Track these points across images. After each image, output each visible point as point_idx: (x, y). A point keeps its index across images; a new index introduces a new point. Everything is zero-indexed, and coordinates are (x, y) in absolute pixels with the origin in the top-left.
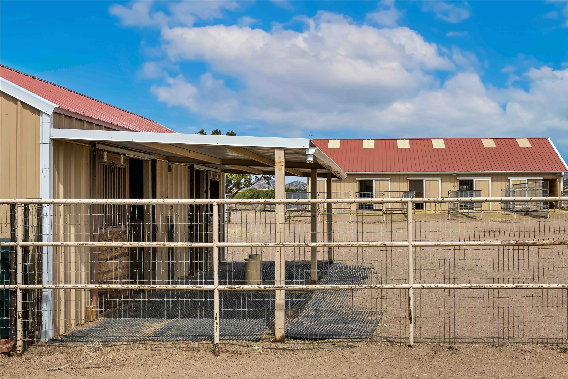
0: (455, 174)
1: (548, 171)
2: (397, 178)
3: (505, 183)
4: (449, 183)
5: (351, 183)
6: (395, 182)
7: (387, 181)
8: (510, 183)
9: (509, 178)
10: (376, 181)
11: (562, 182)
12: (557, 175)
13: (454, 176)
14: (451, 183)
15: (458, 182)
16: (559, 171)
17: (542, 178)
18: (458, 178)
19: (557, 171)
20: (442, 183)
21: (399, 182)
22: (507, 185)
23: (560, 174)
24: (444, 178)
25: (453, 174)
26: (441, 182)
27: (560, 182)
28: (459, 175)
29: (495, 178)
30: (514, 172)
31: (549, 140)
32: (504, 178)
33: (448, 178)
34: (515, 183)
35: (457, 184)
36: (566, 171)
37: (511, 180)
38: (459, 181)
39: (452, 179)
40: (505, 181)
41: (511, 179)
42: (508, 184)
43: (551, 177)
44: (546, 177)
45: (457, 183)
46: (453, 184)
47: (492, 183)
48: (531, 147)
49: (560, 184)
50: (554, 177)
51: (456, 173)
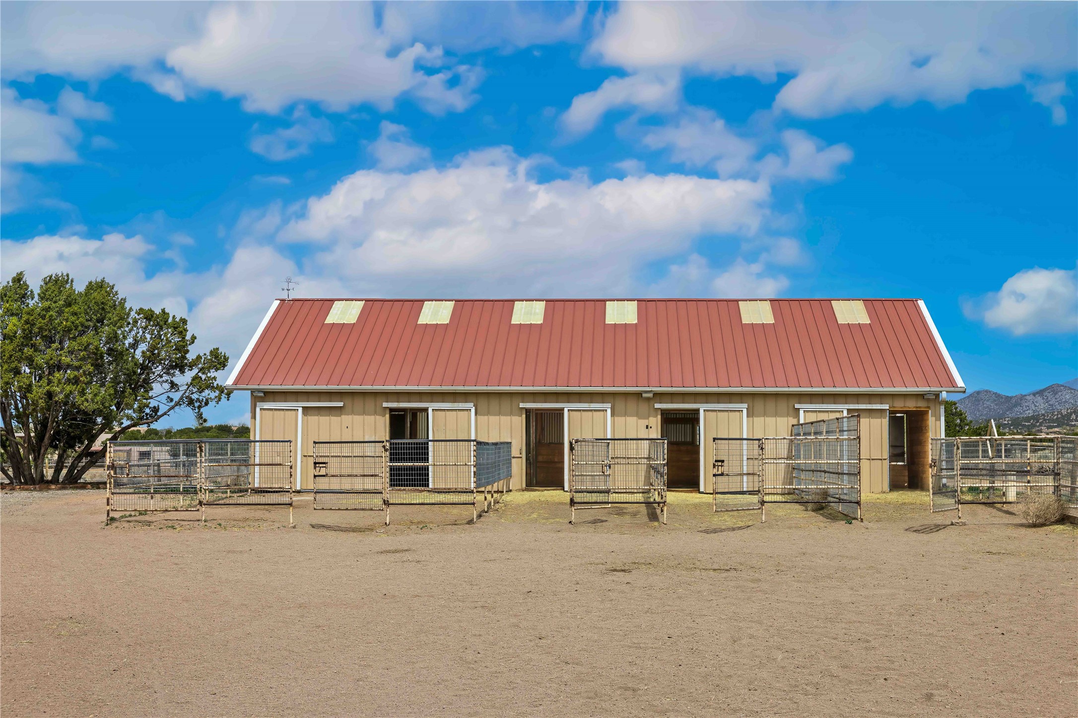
0: (651, 395)
1: (904, 389)
2: (494, 403)
3: (786, 419)
4: (635, 418)
5: (369, 417)
6: (488, 413)
7: (466, 412)
8: (799, 420)
9: (797, 406)
10: (436, 413)
11: (943, 419)
12: (928, 400)
13: (648, 399)
14: (640, 418)
15: (659, 417)
16: (933, 389)
17: (886, 407)
18: (657, 406)
19: (928, 389)
20: (616, 418)
21: (499, 414)
22: (793, 426)
23: (937, 395)
24: (620, 404)
25: (644, 395)
26: (613, 415)
27: (938, 419)
28: (659, 396)
29: (759, 405)
30: (810, 389)
31: (921, 304)
32: (783, 405)
33: (632, 405)
34: (812, 417)
35: (656, 422)
36: (952, 389)
37: (801, 412)
38: (659, 412)
39: (644, 407)
40: (788, 415)
41: (802, 407)
42: (795, 422)
43: (911, 405)
44: (899, 405)
45: (655, 419)
46: (645, 422)
47: (751, 419)
48: (869, 322)
49: (938, 422)
50: (921, 405)
51: (651, 391)
